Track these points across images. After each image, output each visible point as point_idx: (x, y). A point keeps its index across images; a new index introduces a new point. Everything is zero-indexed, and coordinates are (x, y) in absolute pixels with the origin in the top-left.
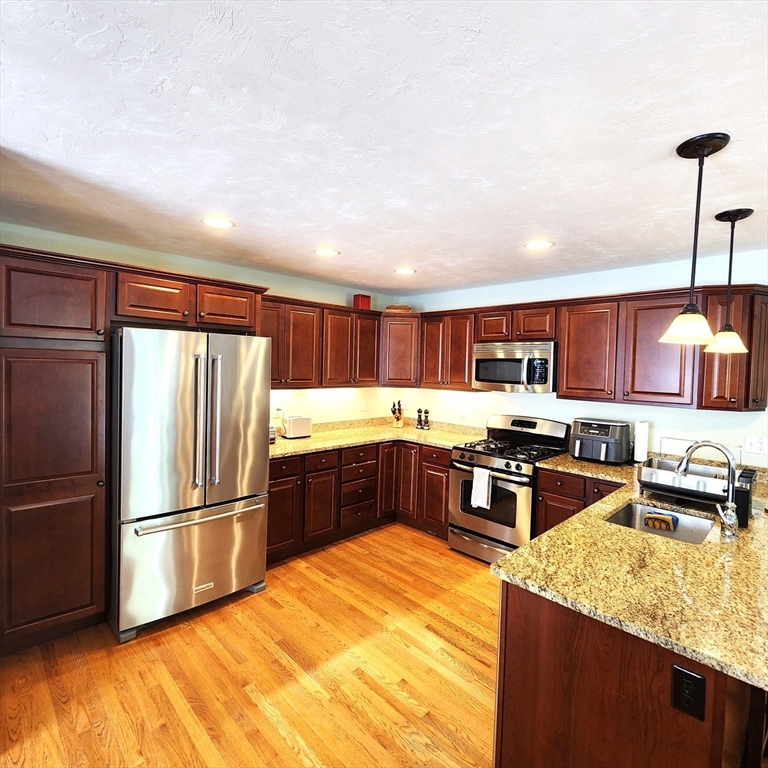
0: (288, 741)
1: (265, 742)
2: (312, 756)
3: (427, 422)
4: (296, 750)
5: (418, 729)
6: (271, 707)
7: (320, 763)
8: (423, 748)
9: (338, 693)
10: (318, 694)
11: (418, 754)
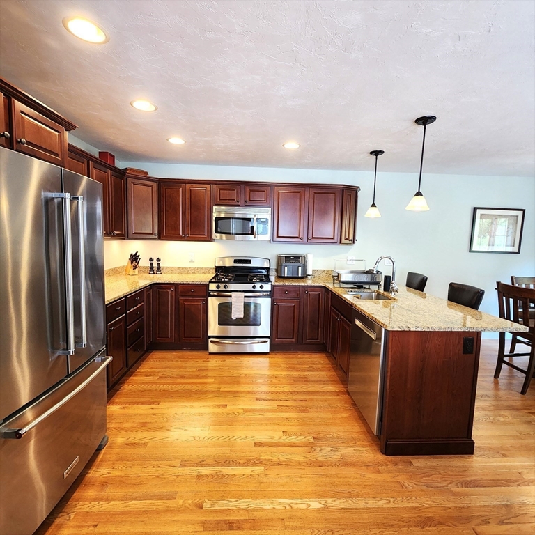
0: (277, 507)
1: (267, 520)
2: (299, 501)
3: (159, 268)
4: (288, 507)
5: (320, 447)
6: (240, 501)
7: (307, 500)
8: (332, 453)
9: (264, 462)
10: (256, 472)
11: (334, 457)
